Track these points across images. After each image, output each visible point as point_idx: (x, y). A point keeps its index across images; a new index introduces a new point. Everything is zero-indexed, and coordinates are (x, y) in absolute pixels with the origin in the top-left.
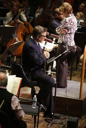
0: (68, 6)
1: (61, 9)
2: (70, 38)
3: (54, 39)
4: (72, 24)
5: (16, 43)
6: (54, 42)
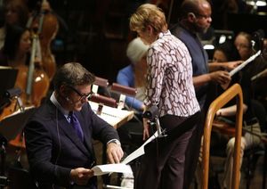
0: (153, 13)
1: (136, 22)
2: (185, 93)
3: (123, 97)
5: (19, 111)
6: (121, 106)
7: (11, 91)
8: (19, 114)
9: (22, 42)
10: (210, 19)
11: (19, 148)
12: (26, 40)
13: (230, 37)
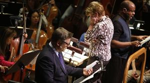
3: (85, 49)
4: (106, 31)
5: (32, 51)
6: (84, 53)
10: (134, 13)
13: (143, 24)
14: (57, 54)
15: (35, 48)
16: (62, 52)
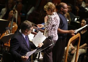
2: (55, 33)
7: (6, 28)
8: (8, 35)
9: (10, 13)
11: (7, 46)
12: (11, 13)
13: (78, 19)
14: (25, 37)
15: (11, 33)
16: (28, 35)
